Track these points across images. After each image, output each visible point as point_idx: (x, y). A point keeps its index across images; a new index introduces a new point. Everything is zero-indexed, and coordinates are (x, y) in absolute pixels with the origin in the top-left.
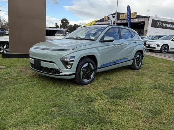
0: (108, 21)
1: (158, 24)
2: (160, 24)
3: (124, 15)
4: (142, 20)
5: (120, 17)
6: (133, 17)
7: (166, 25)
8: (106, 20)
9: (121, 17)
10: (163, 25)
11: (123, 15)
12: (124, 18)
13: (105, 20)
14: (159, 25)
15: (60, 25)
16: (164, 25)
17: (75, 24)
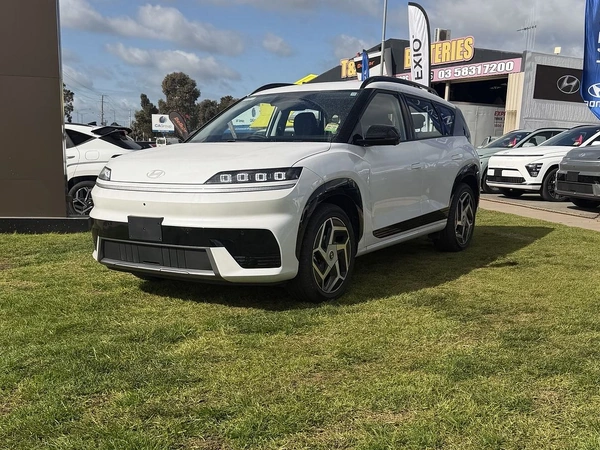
0: (356, 78)
1: (565, 84)
2: (574, 84)
4: (496, 70)
5: (407, 58)
6: (459, 58)
13: (344, 75)
14: (568, 88)
15: (162, 102)
17: (228, 98)
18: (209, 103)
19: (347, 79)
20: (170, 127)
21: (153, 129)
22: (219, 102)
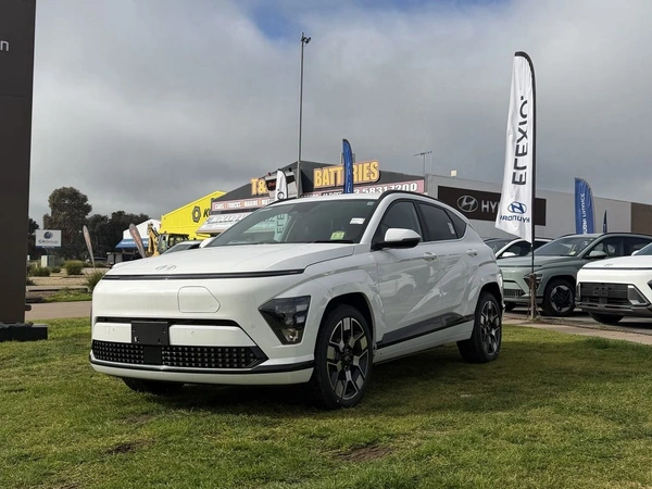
0: (267, 195)
1: (464, 204)
2: (472, 203)
3: (332, 170)
5: (316, 178)
6: (366, 179)
7: (493, 207)
8: (260, 192)
9: (321, 178)
10: (483, 206)
11: (325, 170)
12: (333, 183)
13: (254, 192)
14: (467, 208)
15: (46, 217)
16: (487, 206)
17: (120, 213)
18: (98, 219)
19: (257, 196)
20: (56, 242)
21: (37, 244)
22: (110, 217)
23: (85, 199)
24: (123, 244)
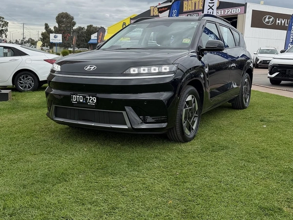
0: (158, 16)
1: (267, 20)
2: (271, 20)
3: (193, 1)
4: (231, 12)
5: (185, 6)
7: (283, 22)
8: (155, 14)
9: (187, 6)
10: (277, 21)
11: (190, 2)
12: (193, 9)
13: (152, 14)
14: (268, 22)
15: (55, 27)
16: (280, 22)
17: (91, 26)
18: (80, 29)
20: (60, 40)
21: (51, 41)
22: (86, 28)
23: (73, 19)
24: (91, 41)
